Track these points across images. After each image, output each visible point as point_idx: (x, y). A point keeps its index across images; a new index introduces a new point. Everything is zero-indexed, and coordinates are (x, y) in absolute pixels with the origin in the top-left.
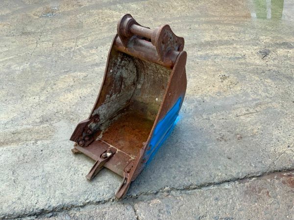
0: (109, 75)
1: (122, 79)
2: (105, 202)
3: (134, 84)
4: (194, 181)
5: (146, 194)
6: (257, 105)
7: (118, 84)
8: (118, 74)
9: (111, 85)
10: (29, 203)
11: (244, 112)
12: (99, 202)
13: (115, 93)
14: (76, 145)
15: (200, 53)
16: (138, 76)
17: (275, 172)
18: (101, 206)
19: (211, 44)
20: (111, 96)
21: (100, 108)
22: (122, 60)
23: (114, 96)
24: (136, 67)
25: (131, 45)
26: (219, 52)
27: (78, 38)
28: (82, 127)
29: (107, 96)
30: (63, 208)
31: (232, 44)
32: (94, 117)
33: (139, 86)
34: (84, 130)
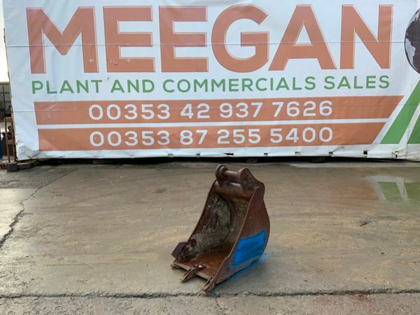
0: (207, 209)
1: (217, 216)
2: (193, 295)
3: (228, 226)
4: (270, 291)
5: (227, 294)
6: (343, 254)
7: (214, 220)
8: (215, 211)
9: (208, 218)
10: (135, 289)
11: (329, 256)
12: (189, 294)
13: (211, 227)
14: (175, 261)
15: (296, 220)
16: (231, 220)
17: (347, 292)
18: (189, 297)
19: (309, 215)
20: (207, 228)
21: (197, 235)
22: (218, 201)
23: (209, 230)
24: (230, 211)
25: (225, 186)
26: (316, 220)
27: (184, 207)
28: (182, 246)
29: (204, 227)
30: (160, 295)
31: (332, 215)
32: (192, 241)
33: (232, 230)
34: (183, 248)
